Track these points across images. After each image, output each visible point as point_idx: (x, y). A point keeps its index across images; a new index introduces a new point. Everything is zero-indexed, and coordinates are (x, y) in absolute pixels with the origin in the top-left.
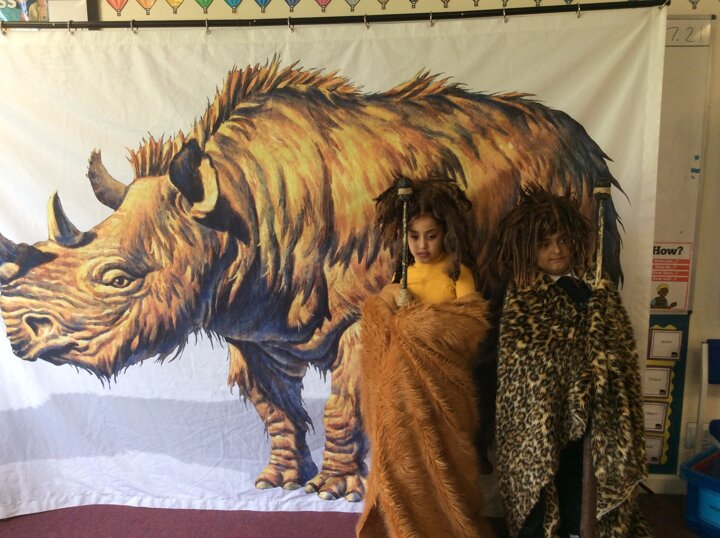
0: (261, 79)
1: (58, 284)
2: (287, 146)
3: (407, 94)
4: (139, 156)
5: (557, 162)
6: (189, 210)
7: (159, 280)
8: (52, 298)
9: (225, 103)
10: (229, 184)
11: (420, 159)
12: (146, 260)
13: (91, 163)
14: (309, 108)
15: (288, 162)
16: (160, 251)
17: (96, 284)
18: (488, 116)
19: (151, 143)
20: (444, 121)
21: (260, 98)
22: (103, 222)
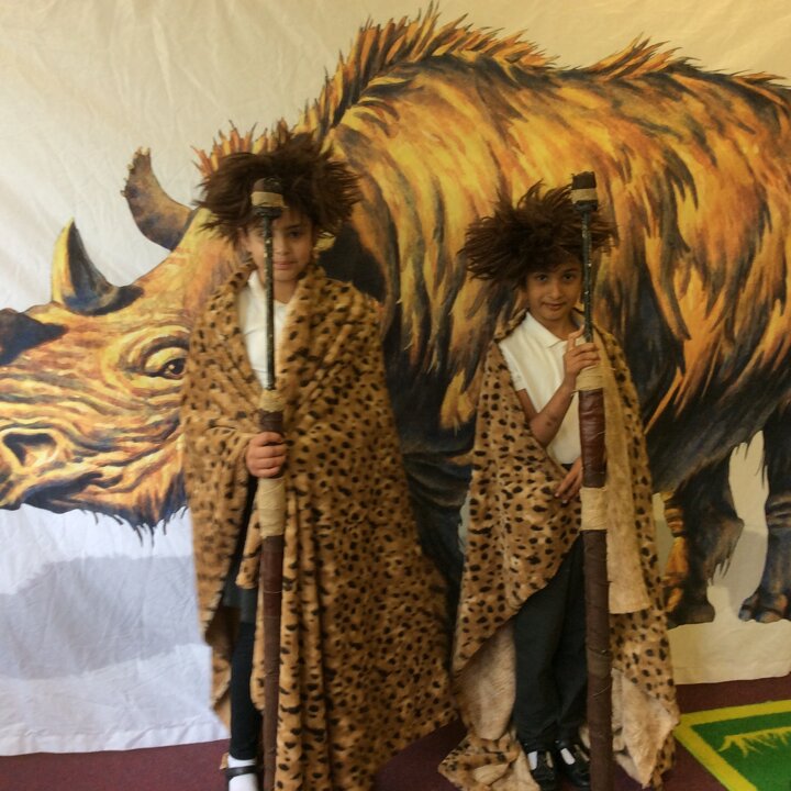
0: (409, 41)
1: (71, 376)
2: (442, 144)
4: (214, 159)
8: (61, 398)
9: (352, 76)
11: (637, 166)
14: (479, 89)
15: (448, 171)
19: (232, 142)
20: (669, 110)
21: (407, 71)
22: (152, 271)
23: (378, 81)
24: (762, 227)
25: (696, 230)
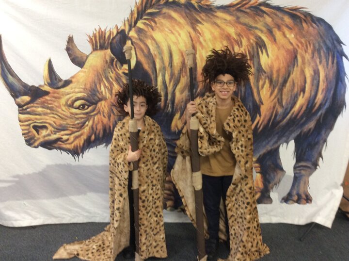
1: (53, 107)
2: (172, 33)
3: (239, 6)
4: (93, 38)
5: (317, 45)
6: (121, 69)
7: (105, 106)
8: (50, 114)
9: (140, 9)
10: (142, 54)
11: (245, 42)
12: (98, 95)
13: (68, 42)
14: (185, 13)
15: (175, 43)
16: (105, 90)
17: (70, 108)
18: (282, 19)
19: (99, 31)
20: (258, 21)
21: (159, 7)
22: (75, 75)
23: (149, 11)
24: (294, 65)
25: (269, 65)
